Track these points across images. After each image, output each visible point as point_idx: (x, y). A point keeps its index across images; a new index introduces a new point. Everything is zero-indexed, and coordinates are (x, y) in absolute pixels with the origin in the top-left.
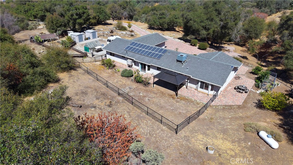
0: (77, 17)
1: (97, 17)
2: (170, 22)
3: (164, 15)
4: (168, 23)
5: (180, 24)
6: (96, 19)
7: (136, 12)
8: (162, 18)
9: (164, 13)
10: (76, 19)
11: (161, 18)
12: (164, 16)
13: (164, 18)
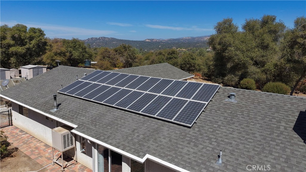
0: (12, 42)
1: (68, 54)
2: (184, 64)
3: (174, 53)
4: (182, 64)
5: (199, 67)
6: (65, 56)
7: (137, 60)
8: (172, 58)
9: (174, 51)
10: (9, 46)
11: (170, 58)
12: (175, 56)
13: (175, 58)
